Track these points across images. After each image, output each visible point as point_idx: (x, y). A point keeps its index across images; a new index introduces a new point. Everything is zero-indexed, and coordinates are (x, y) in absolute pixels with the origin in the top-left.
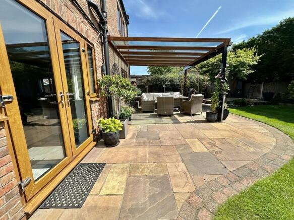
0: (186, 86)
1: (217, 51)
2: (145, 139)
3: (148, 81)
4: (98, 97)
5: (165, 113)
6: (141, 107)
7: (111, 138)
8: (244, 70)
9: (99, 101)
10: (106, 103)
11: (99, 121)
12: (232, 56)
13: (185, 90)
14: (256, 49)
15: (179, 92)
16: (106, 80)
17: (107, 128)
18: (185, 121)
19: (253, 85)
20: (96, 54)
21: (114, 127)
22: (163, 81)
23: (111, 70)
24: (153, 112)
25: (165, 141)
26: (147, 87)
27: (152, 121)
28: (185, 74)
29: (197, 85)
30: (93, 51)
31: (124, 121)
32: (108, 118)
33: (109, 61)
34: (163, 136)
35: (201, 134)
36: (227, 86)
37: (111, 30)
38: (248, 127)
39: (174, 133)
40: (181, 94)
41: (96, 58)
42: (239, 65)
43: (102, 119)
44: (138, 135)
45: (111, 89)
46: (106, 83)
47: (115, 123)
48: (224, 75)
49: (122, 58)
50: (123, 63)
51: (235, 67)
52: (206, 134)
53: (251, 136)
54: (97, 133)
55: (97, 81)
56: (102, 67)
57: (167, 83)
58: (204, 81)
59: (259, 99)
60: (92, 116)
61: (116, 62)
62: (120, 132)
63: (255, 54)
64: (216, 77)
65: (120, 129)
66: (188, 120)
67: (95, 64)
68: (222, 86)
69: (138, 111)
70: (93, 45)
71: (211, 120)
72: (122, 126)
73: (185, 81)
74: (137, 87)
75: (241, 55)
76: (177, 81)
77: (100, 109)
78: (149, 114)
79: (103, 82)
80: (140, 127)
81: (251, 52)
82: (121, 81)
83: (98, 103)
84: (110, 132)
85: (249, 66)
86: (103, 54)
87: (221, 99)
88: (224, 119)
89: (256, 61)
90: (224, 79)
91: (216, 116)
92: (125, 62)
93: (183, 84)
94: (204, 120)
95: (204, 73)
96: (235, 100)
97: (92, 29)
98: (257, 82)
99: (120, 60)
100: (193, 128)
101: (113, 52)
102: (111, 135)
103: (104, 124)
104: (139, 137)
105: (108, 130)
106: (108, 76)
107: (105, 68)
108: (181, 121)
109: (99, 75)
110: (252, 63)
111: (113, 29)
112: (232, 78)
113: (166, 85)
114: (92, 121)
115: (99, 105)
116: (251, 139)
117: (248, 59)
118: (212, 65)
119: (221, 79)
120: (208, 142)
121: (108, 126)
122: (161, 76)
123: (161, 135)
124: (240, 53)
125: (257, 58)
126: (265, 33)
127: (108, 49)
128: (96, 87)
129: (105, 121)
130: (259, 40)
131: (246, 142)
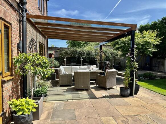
0: (102, 59)
1: (126, 33)
2: (61, 119)
3: (66, 53)
4: (11, 75)
5: (83, 87)
6: (58, 79)
7: (23, 122)
8: (150, 48)
9: (12, 79)
10: (21, 80)
11: (10, 103)
12: (139, 37)
13: (101, 64)
14: (158, 31)
15: (95, 66)
16: (22, 58)
17: (19, 110)
18: (101, 96)
19: (158, 60)
20: (13, 32)
21: (28, 109)
22: (81, 54)
23: (28, 45)
24: (70, 86)
25: (81, 121)
26: (65, 59)
27: (69, 96)
28: (101, 49)
29: (112, 58)
30: (10, 30)
31: (39, 99)
32: (22, 98)
33: (26, 37)
34: (79, 115)
35: (115, 111)
36: (136, 64)
37: (30, 8)
38: (156, 101)
39: (91, 111)
40: (97, 67)
41: (13, 36)
42: (146, 44)
43: (14, 100)
44: (53, 115)
45: (26, 67)
46: (21, 61)
47: (28, 104)
48: (134, 54)
49: (40, 33)
50: (41, 37)
51: (143, 46)
52: (120, 111)
53: (158, 112)
54: (7, 115)
55: (12, 58)
56: (18, 45)
57: (84, 56)
58: (117, 55)
59: (164, 72)
60: (3, 97)
61: (34, 37)
62: (34, 113)
63: (157, 36)
64: (127, 55)
65: (34, 110)
66: (104, 95)
67: (12, 42)
68: (132, 64)
69: (55, 84)
70: (10, 24)
71: (125, 95)
72: (37, 106)
73: (101, 55)
74: (55, 59)
75: (147, 36)
76: (93, 55)
77: (13, 88)
78: (66, 88)
79: (18, 60)
80: (56, 104)
81: (154, 34)
82: (38, 59)
83: (11, 82)
84: (22, 114)
85: (154, 45)
86: (20, 31)
87: (132, 75)
88: (136, 94)
89: (158, 42)
90: (133, 57)
91: (129, 91)
92: (43, 35)
93: (99, 58)
94: (119, 94)
95: (117, 49)
96: (145, 74)
97: (11, 10)
98: (161, 58)
99: (38, 34)
100: (109, 104)
101: (31, 28)
102: (24, 118)
103: (16, 106)
104: (54, 117)
105: (21, 113)
106: (24, 54)
107: (21, 45)
108: (97, 96)
109: (15, 53)
110: (155, 43)
111: (33, 6)
112: (141, 55)
113: (83, 58)
114: (3, 103)
115: (12, 83)
116: (158, 115)
117: (152, 40)
118: (124, 43)
119: (131, 57)
120: (122, 119)
121: (20, 107)
122: (79, 49)
123: (77, 113)
124: (146, 35)
125: (159, 39)
126: (163, 19)
127: (26, 26)
128: (10, 65)
129: (18, 102)
130: (159, 24)
131: (155, 118)
